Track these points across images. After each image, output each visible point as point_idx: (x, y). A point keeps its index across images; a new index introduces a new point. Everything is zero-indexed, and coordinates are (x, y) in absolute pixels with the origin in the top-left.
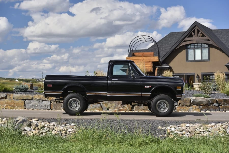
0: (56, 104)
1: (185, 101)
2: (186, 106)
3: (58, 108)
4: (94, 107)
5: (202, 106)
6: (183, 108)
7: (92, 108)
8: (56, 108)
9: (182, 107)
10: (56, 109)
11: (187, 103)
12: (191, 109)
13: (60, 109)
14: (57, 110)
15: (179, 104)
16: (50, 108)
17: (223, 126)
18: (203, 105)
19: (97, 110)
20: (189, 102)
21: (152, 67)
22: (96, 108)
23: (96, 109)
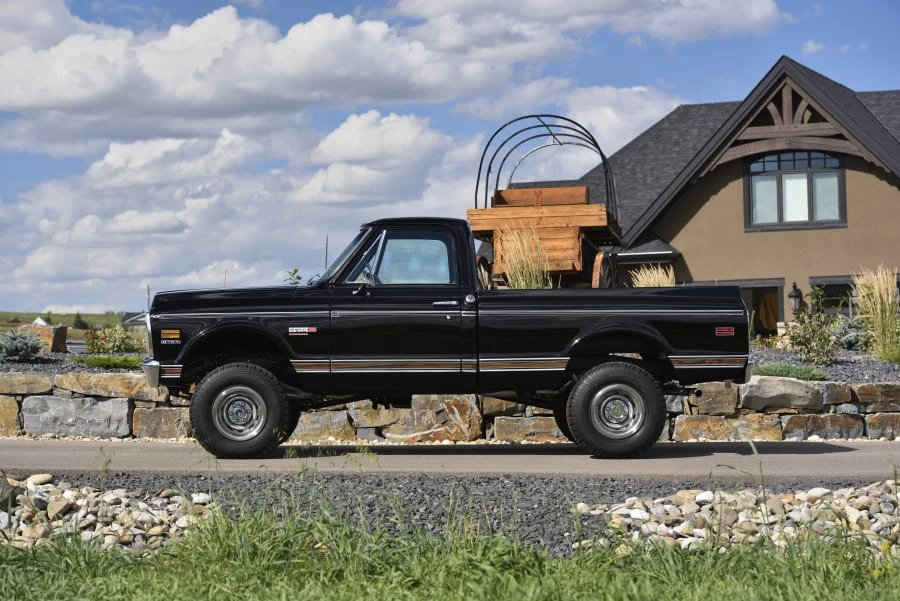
0: (155, 411)
1: (716, 396)
2: (721, 414)
3: (165, 428)
4: (317, 426)
5: (790, 416)
6: (704, 426)
7: (311, 427)
8: (156, 430)
9: (702, 420)
10: (154, 435)
11: (721, 402)
12: (740, 430)
13: (171, 434)
14: (159, 440)
15: (687, 406)
16: (127, 432)
17: (857, 500)
18: (792, 411)
19: (331, 438)
20: (731, 397)
21: (577, 251)
22: (326, 429)
23: (330, 434)
